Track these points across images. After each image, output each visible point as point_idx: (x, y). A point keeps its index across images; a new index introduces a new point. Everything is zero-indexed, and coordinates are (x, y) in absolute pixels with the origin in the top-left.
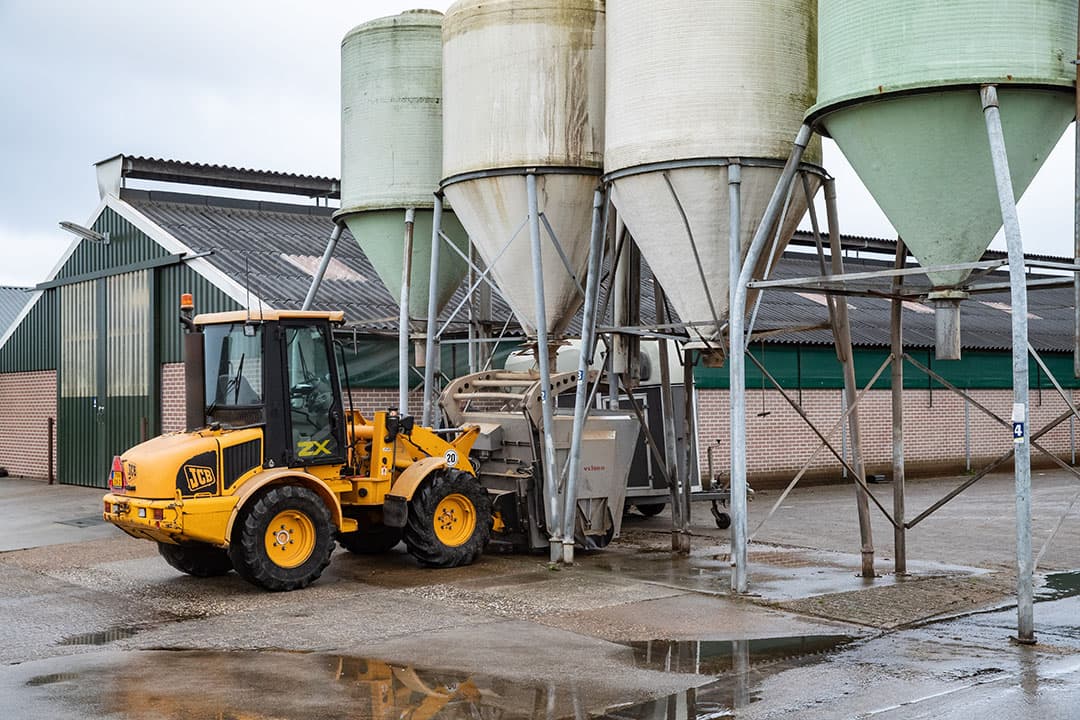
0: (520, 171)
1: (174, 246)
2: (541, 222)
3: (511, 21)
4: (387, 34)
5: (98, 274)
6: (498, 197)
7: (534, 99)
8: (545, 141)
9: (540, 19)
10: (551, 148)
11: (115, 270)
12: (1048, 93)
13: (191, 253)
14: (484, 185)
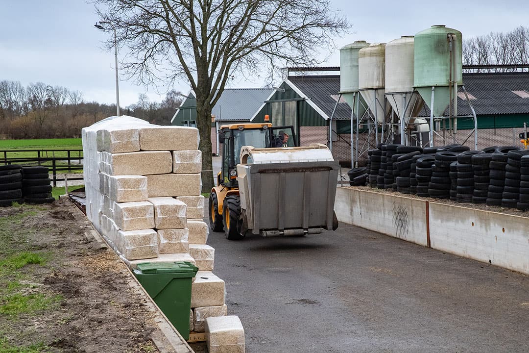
0: (372, 89)
1: (303, 95)
2: (377, 101)
3: (370, 56)
4: (349, 50)
5: (283, 100)
6: (369, 94)
7: (375, 73)
8: (378, 82)
9: (376, 56)
10: (379, 84)
11: (287, 99)
12: (446, 87)
13: (307, 98)
14: (365, 91)
